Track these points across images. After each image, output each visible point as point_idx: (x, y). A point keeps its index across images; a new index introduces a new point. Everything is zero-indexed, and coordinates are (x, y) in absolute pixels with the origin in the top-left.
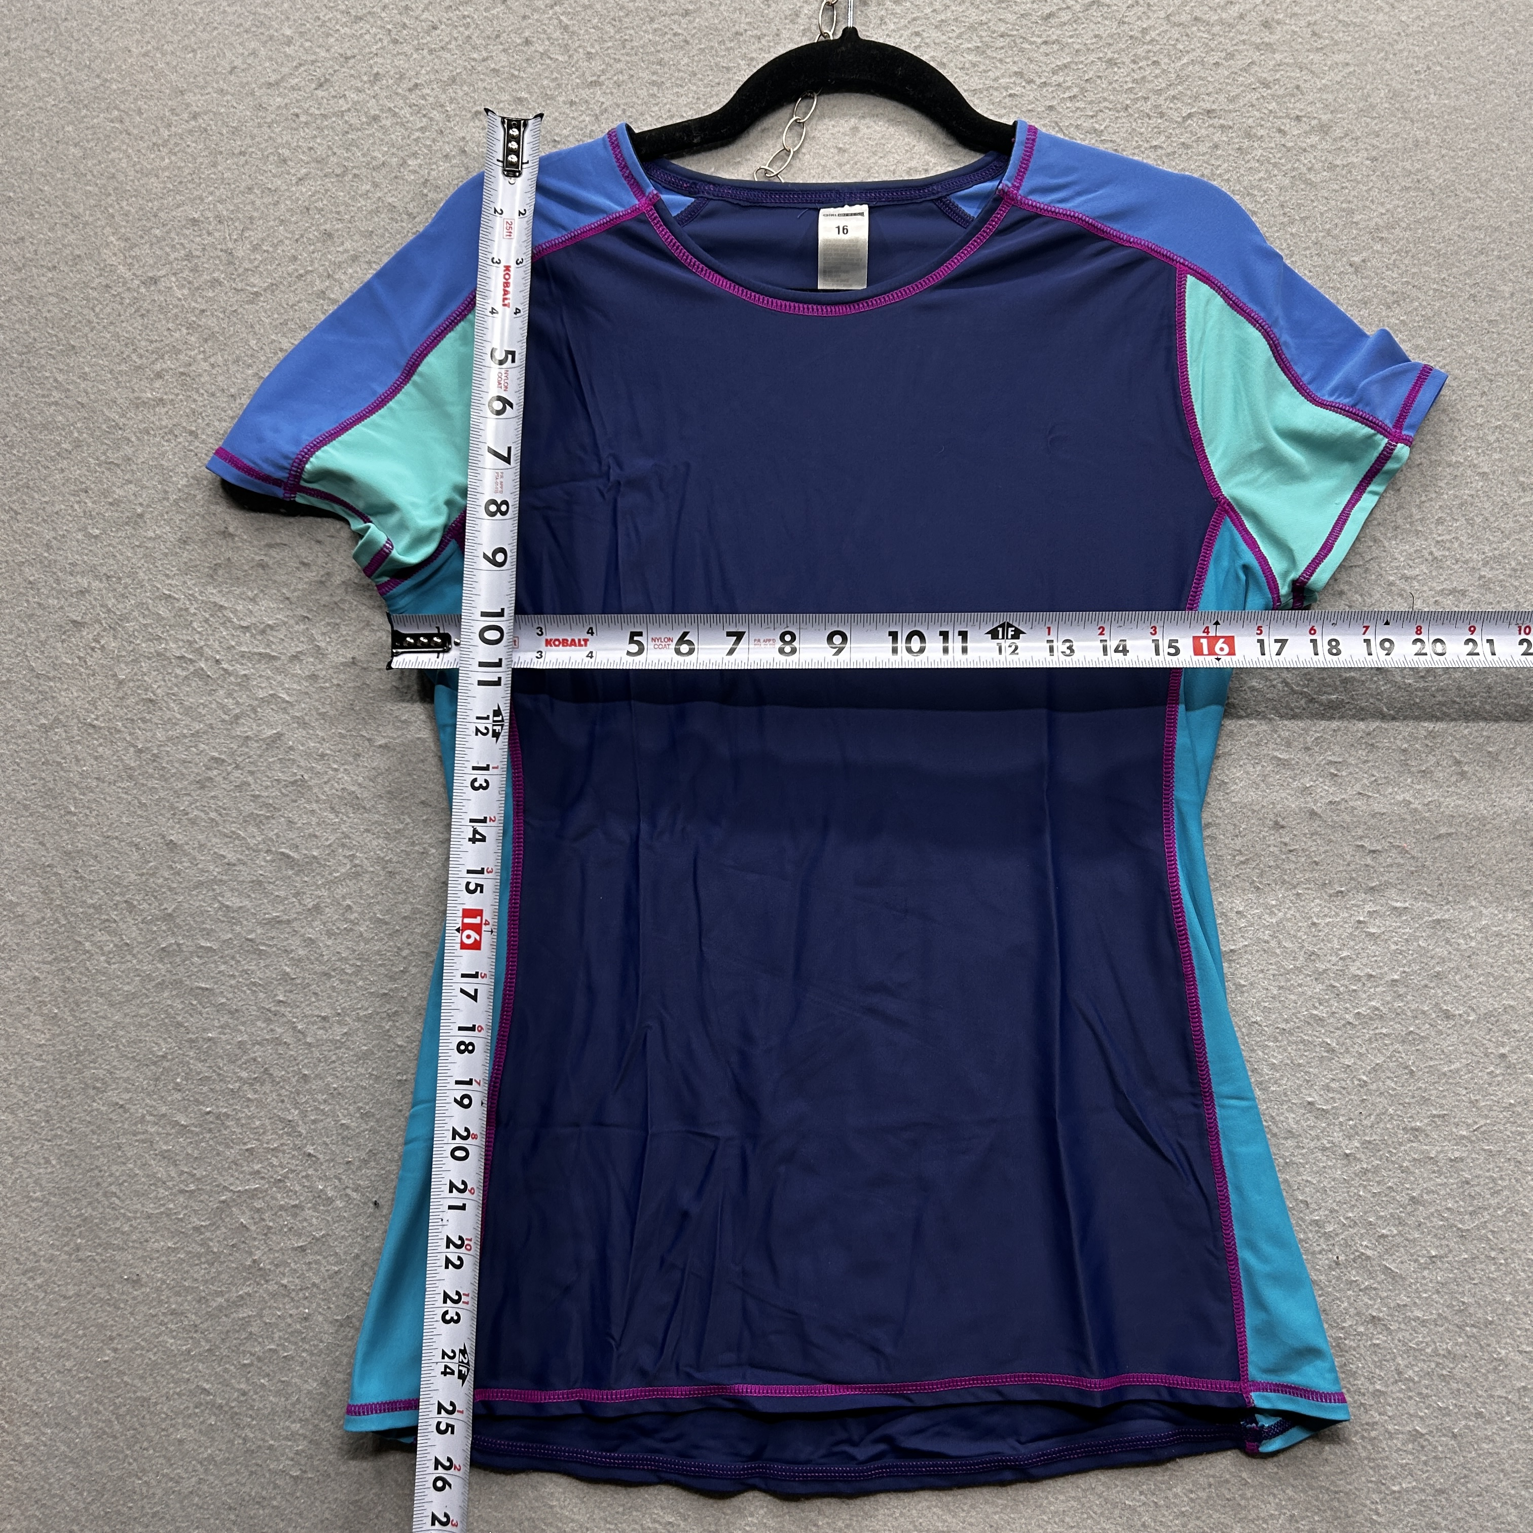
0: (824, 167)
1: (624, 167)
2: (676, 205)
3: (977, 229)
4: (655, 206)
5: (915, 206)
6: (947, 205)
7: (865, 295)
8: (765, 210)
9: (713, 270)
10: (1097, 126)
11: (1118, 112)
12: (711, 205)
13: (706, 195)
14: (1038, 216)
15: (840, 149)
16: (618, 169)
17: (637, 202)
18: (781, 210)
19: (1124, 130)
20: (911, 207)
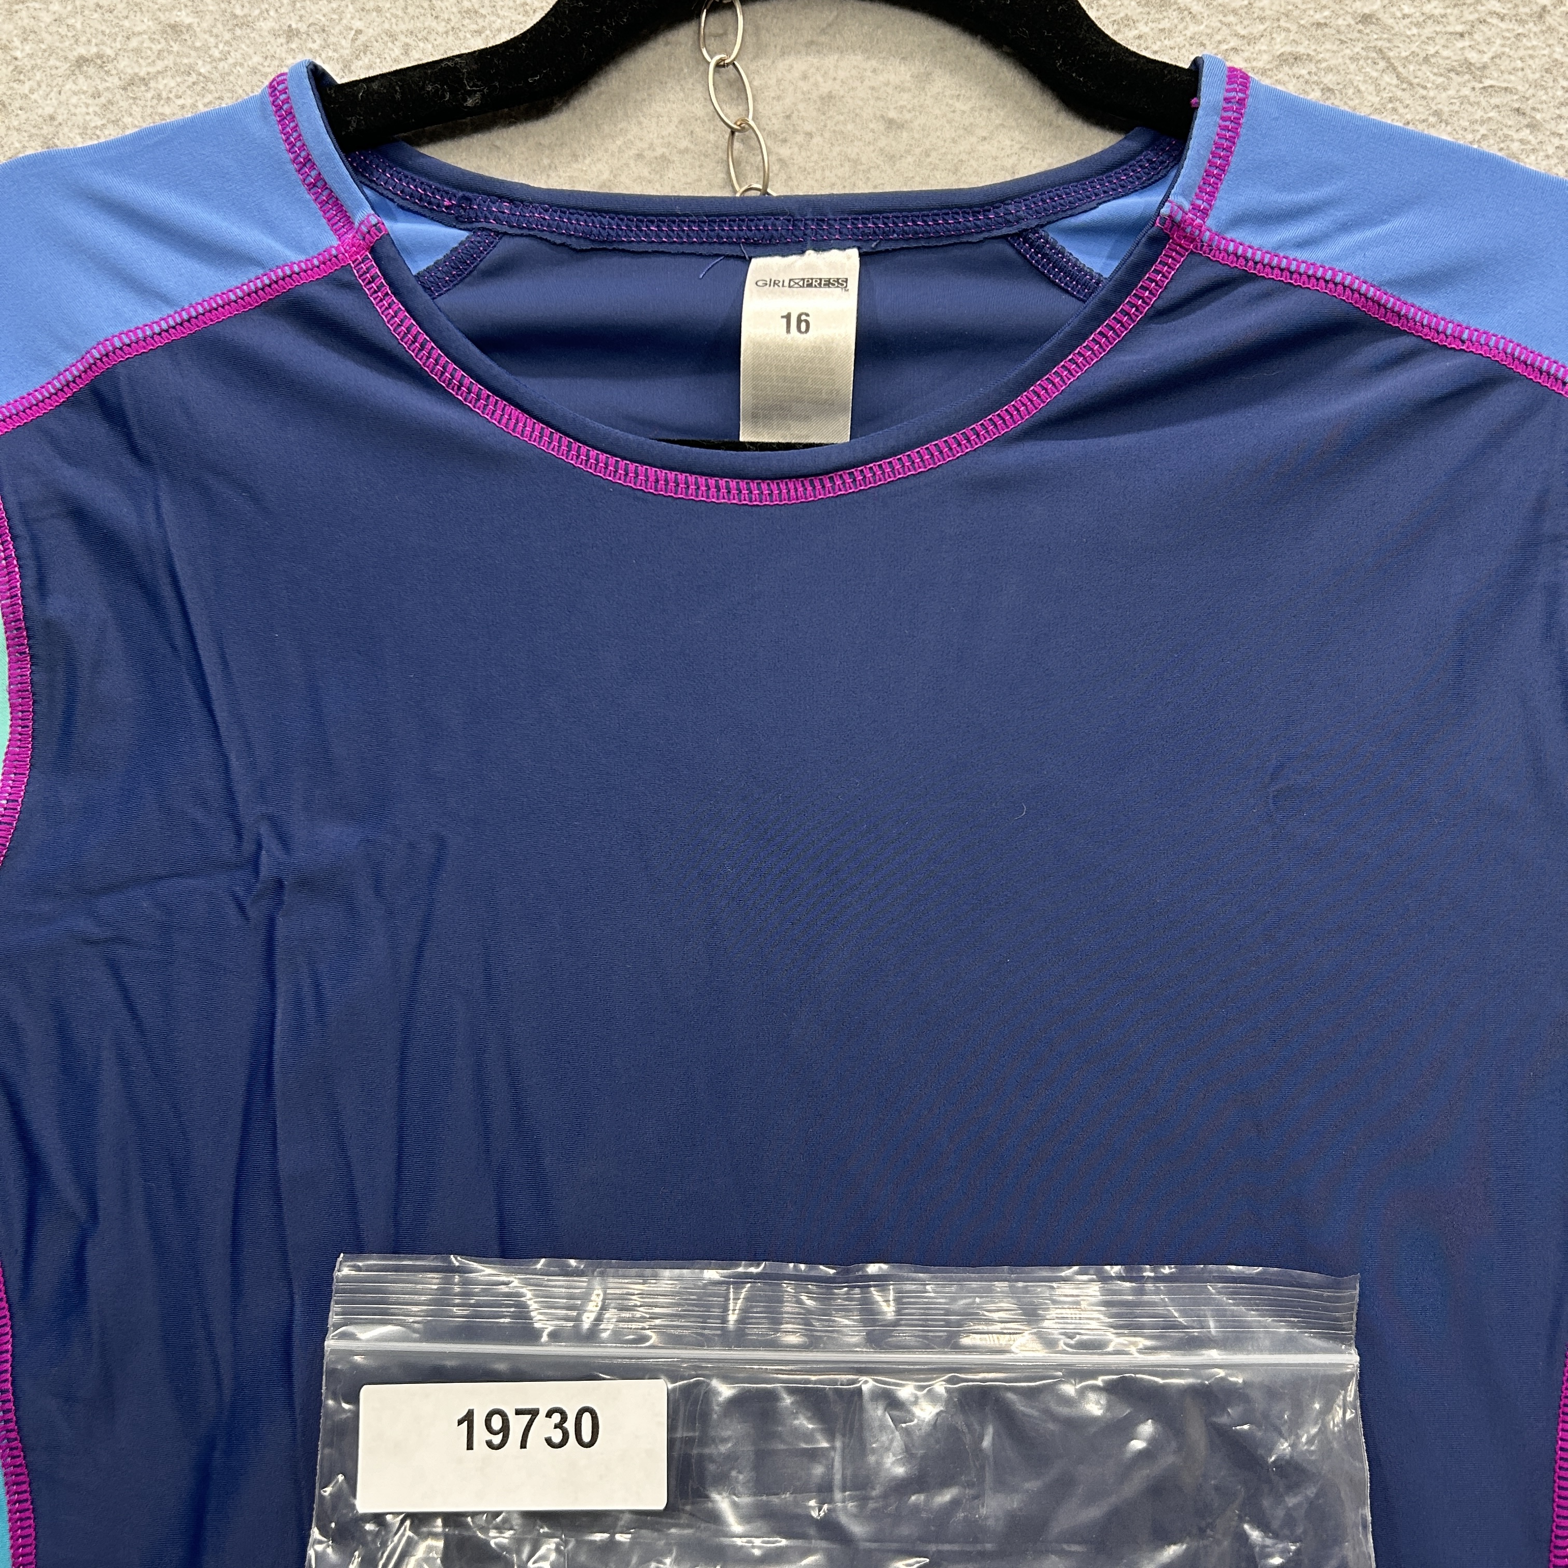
0: (856, 162)
1: (305, 163)
2: (426, 247)
3: (1108, 307)
4: (372, 250)
5: (966, 251)
6: (1039, 250)
7: (848, 457)
8: (627, 260)
9: (504, 398)
10: (1473, 56)
11: (1522, 22)
12: (505, 247)
13: (493, 225)
14: (1248, 277)
15: (891, 122)
16: (292, 167)
17: (335, 242)
18: (663, 259)
19: (1535, 64)
20: (956, 252)
